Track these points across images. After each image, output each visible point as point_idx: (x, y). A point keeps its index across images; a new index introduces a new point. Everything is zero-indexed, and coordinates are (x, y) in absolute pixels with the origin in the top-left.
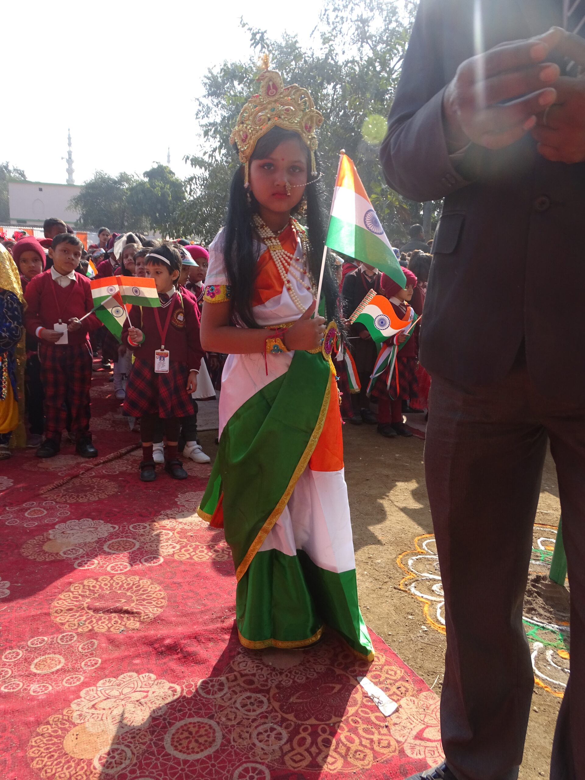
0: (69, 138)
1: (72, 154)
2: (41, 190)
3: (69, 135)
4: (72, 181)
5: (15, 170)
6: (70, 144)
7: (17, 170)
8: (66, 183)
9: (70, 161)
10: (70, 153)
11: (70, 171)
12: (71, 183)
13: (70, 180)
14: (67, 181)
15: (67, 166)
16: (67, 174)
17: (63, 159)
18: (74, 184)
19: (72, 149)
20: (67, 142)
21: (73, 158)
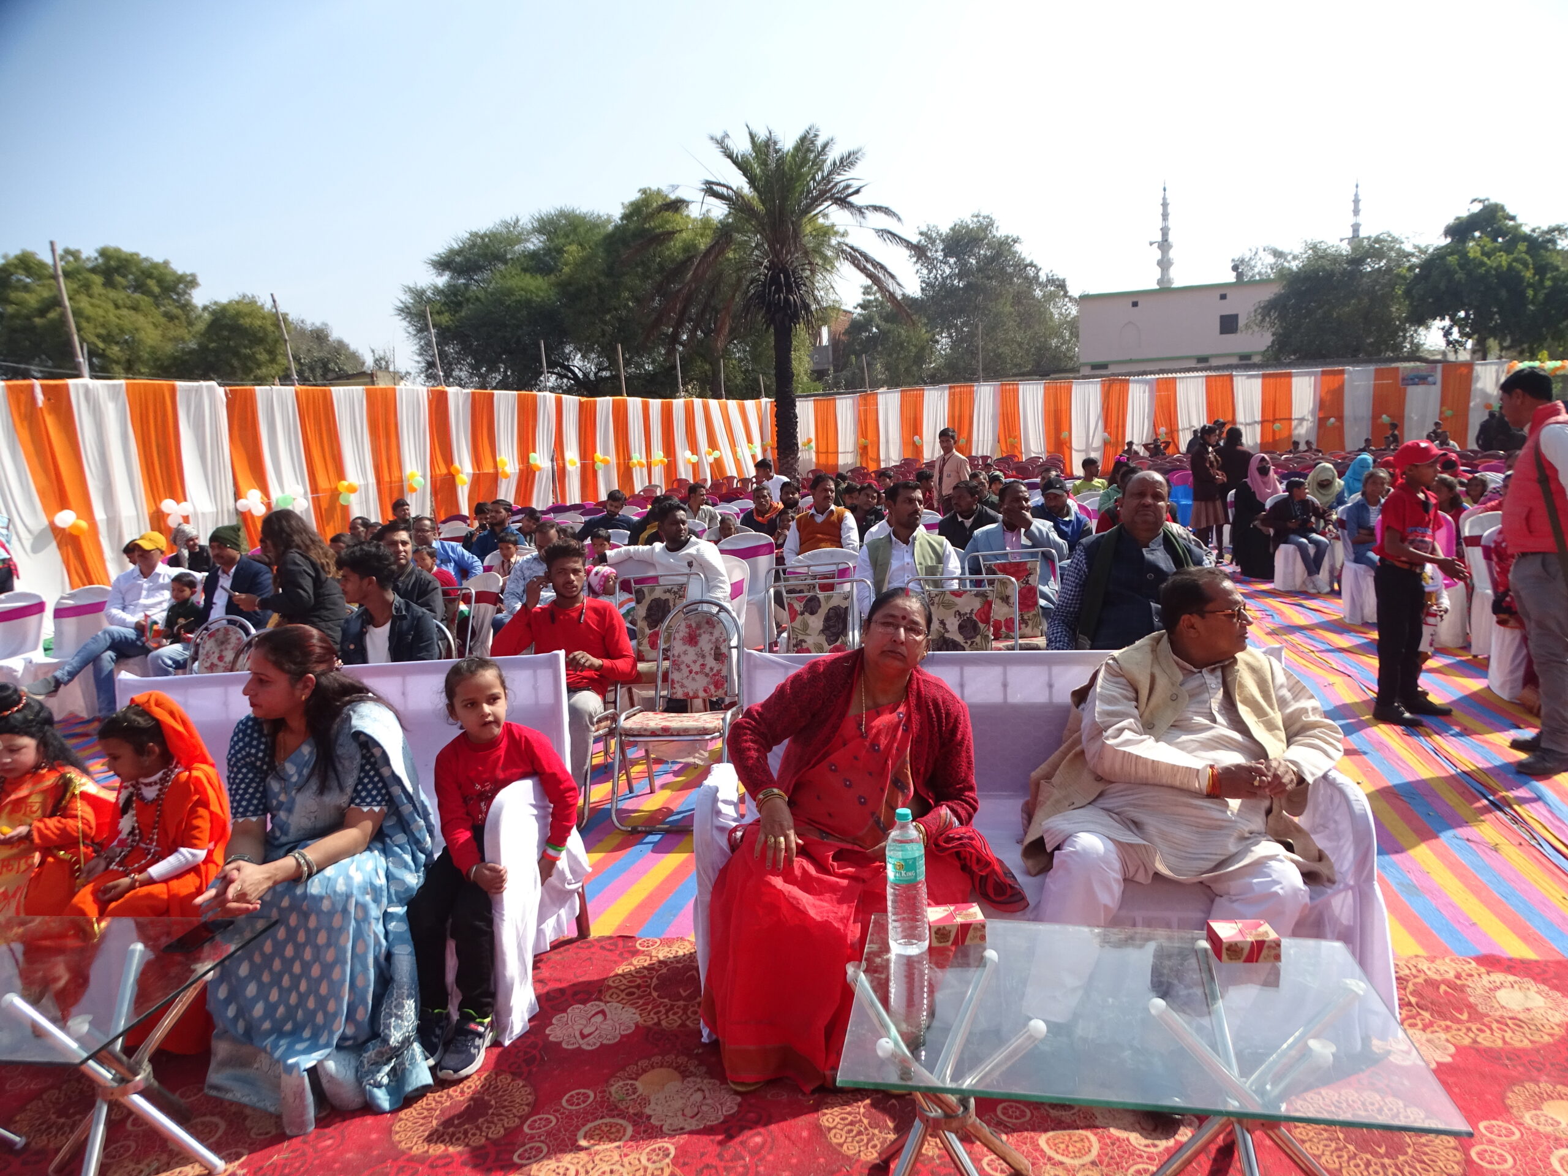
0: (1165, 205)
1: (1170, 232)
2: (1135, 304)
3: (1164, 199)
4: (1169, 281)
6: (1165, 216)
7: (1054, 281)
9: (1164, 245)
10: (1165, 231)
11: (1164, 264)
12: (1166, 286)
13: (1164, 280)
14: (1159, 282)
15: (1158, 254)
16: (1159, 270)
17: (1151, 244)
18: (1174, 286)
19: (1171, 222)
20: (1161, 211)
21: (1171, 238)
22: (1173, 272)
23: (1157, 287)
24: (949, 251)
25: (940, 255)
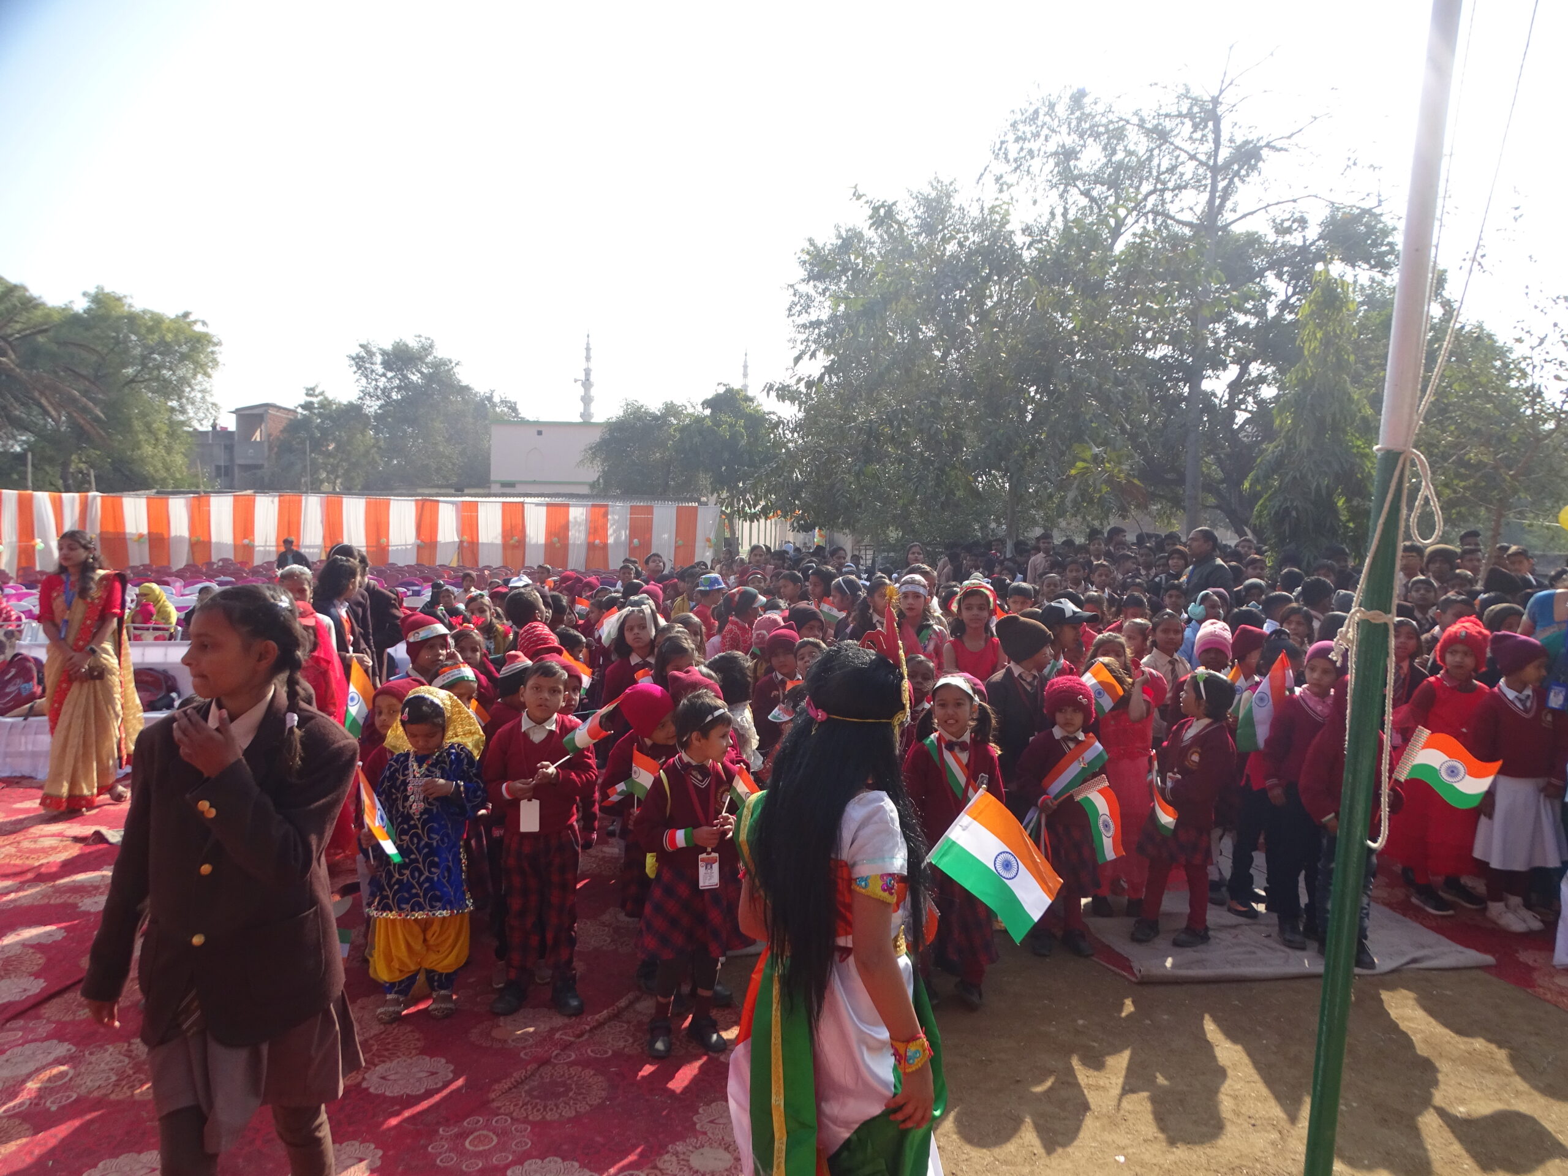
0: (588, 349)
1: (592, 373)
2: (540, 433)
4: (590, 416)
5: (502, 402)
6: (588, 358)
7: (506, 402)
8: (578, 419)
9: (587, 384)
10: (588, 372)
11: (587, 400)
12: (588, 419)
13: (586, 414)
14: (582, 416)
15: (582, 391)
16: (582, 405)
17: (576, 381)
18: (593, 421)
19: (592, 365)
20: (585, 354)
21: (592, 379)
22: (594, 408)
23: (580, 420)
24: (387, 365)
25: (380, 369)
